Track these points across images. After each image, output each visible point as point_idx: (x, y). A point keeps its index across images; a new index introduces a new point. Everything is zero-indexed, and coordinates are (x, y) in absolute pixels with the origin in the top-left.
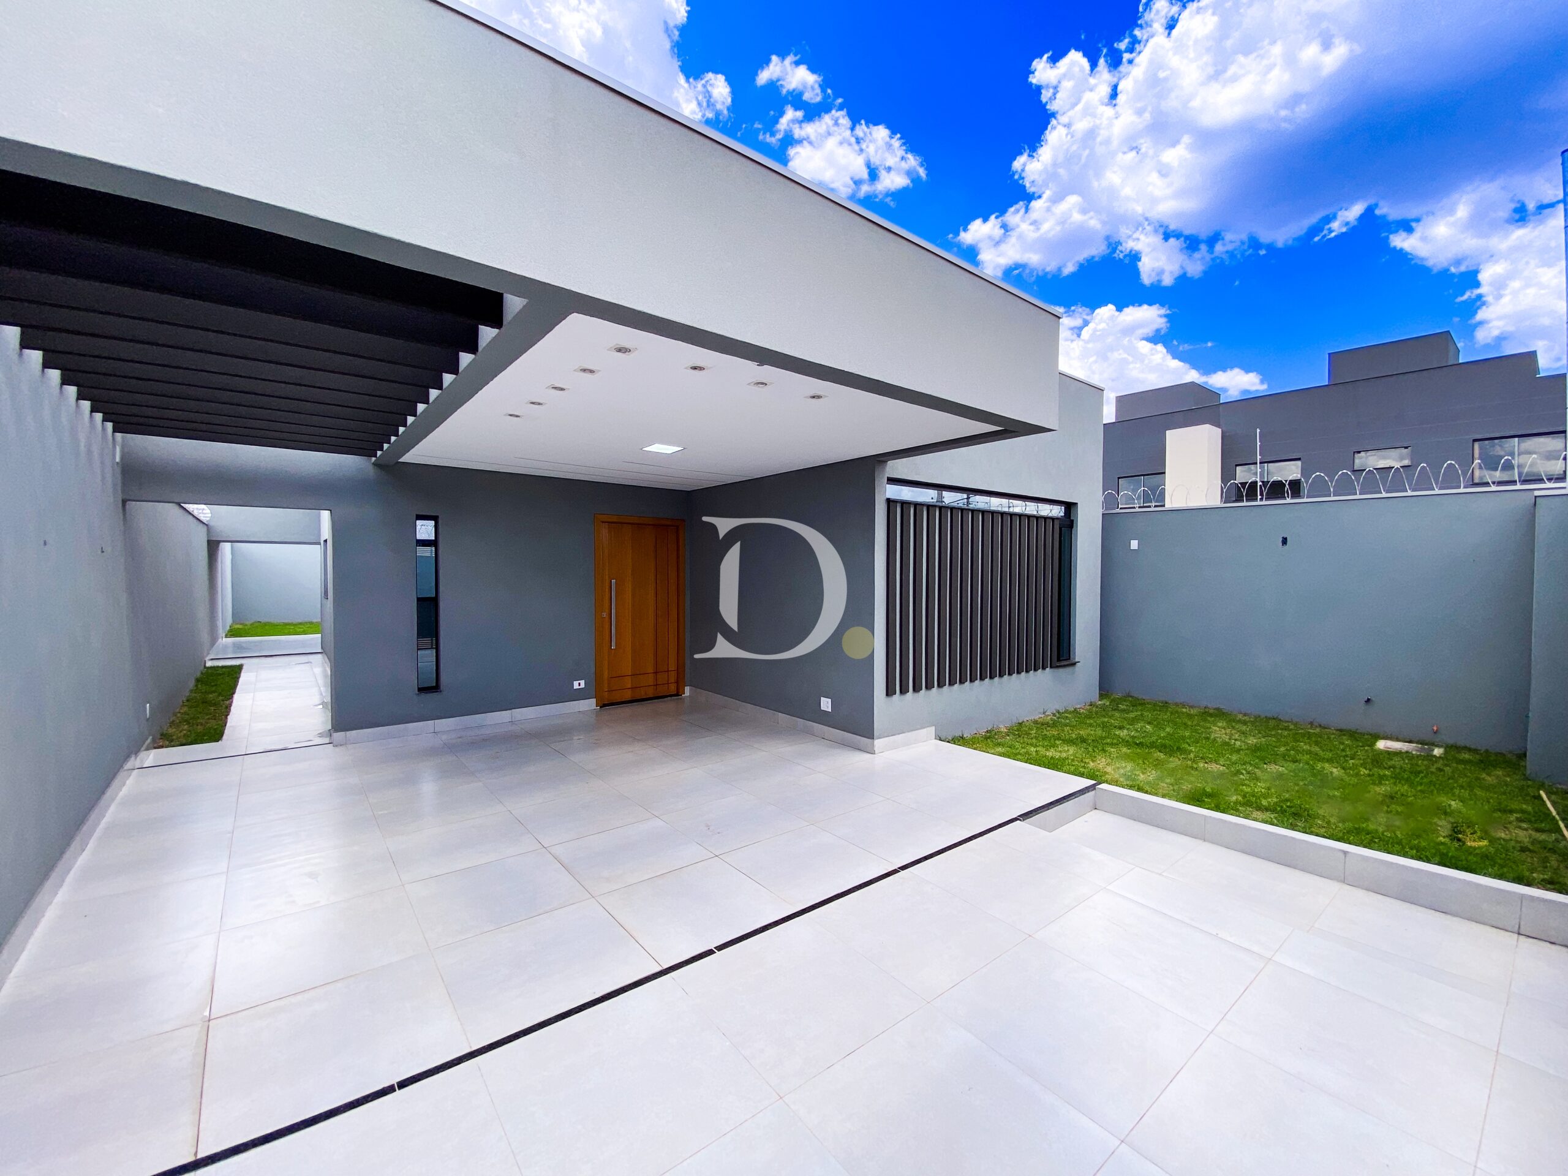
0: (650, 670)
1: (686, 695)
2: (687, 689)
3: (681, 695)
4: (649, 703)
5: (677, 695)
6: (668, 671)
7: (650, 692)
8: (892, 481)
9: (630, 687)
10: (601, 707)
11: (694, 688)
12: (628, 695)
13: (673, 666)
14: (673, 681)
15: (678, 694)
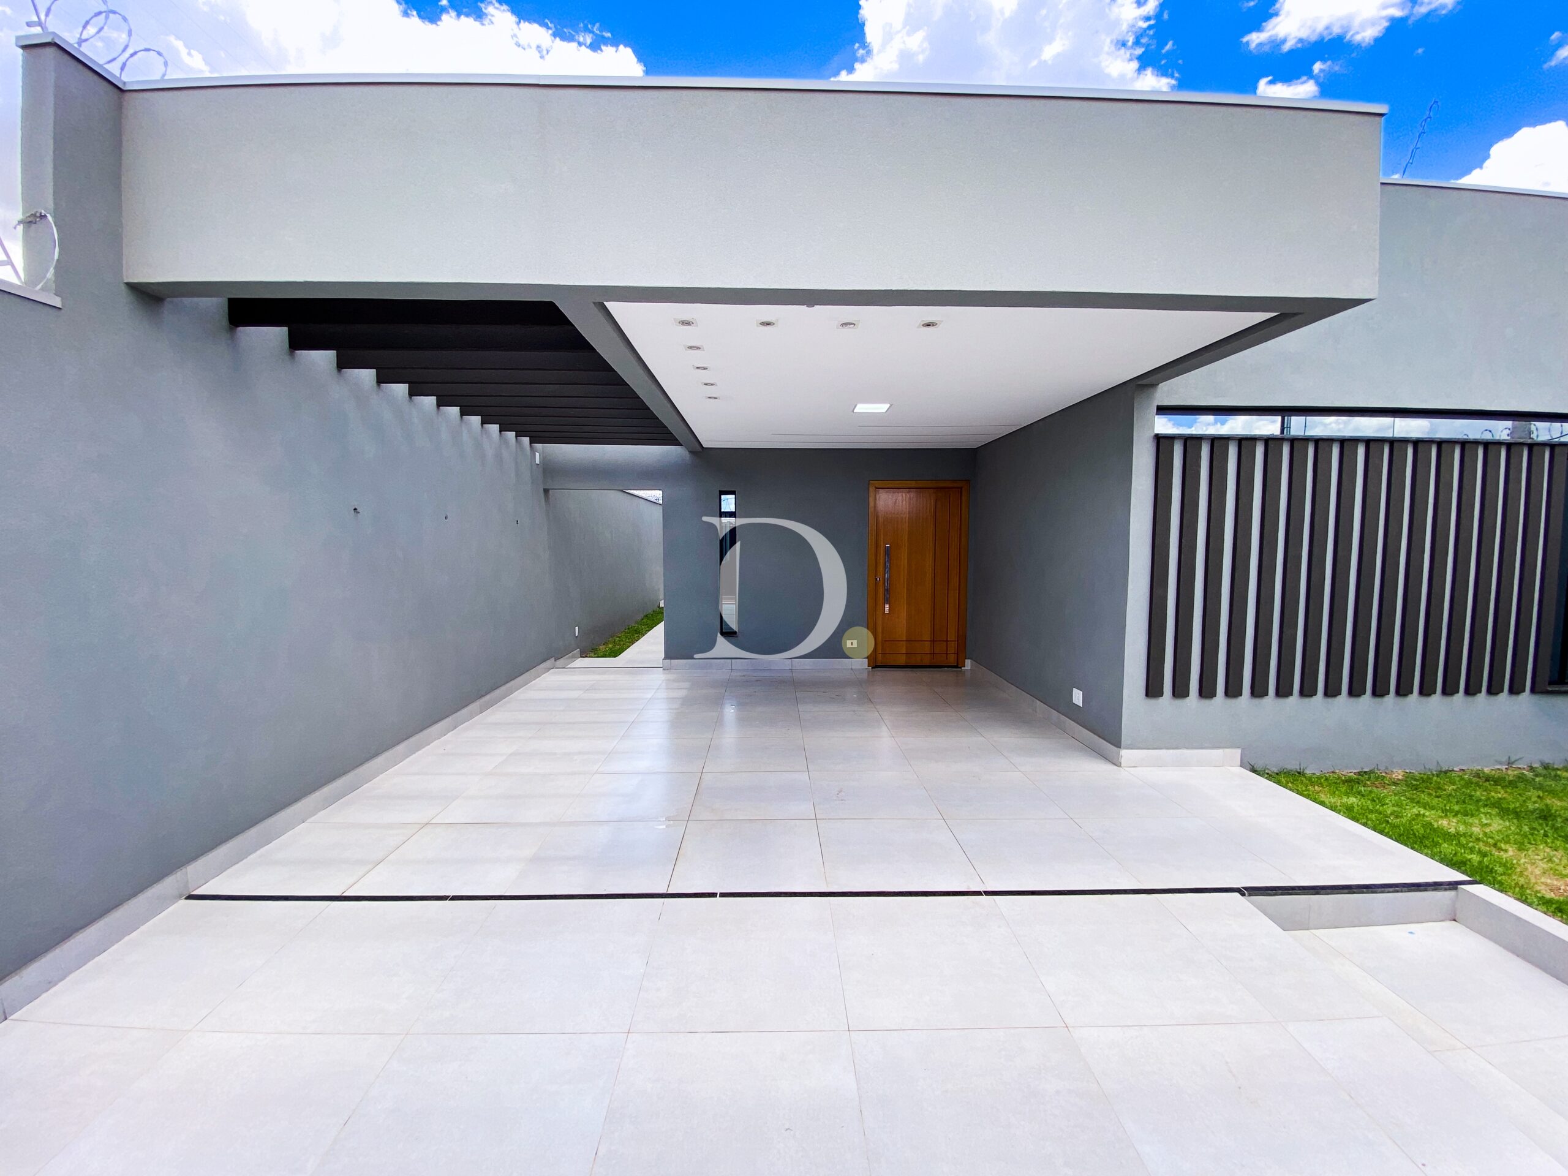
0: (927, 636)
1: (966, 668)
2: (968, 662)
3: (961, 668)
4: (926, 671)
5: (956, 667)
6: (947, 641)
7: (927, 662)
8: (1162, 410)
9: (904, 652)
10: (872, 668)
11: (975, 663)
12: (902, 660)
13: (952, 636)
14: (953, 652)
15: (958, 665)
